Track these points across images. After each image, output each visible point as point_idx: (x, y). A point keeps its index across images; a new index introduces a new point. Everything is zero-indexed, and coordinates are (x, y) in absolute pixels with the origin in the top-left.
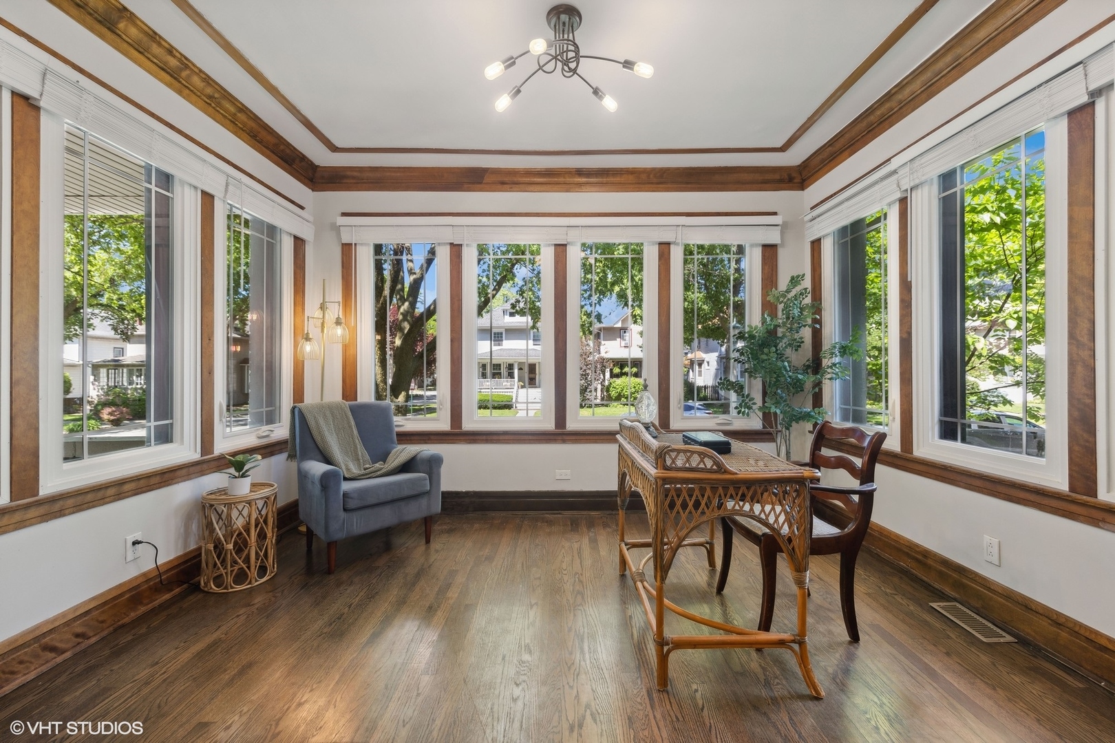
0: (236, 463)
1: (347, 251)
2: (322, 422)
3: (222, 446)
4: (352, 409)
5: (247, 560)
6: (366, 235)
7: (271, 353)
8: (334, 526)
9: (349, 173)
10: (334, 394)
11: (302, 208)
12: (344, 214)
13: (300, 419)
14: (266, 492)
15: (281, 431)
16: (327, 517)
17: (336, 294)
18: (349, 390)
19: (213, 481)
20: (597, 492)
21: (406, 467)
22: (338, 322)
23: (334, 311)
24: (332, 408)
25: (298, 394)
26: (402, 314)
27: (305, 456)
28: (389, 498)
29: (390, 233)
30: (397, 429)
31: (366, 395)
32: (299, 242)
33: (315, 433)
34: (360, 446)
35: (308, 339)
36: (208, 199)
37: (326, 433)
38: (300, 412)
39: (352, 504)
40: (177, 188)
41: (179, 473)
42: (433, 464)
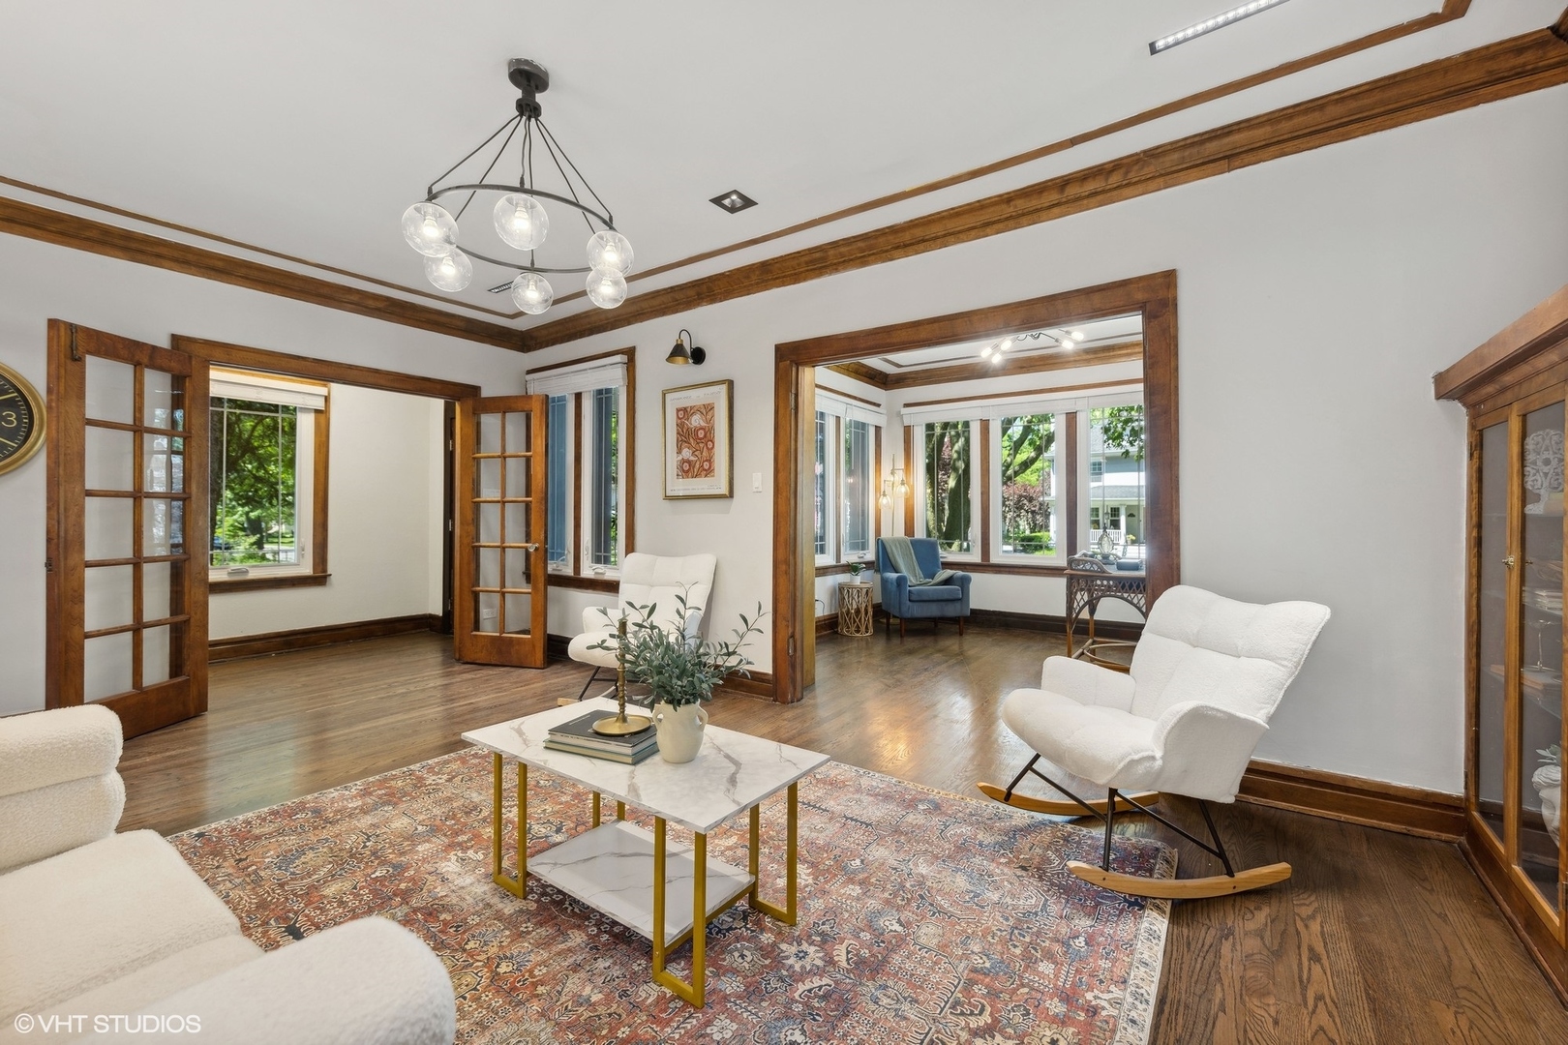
0: (852, 568)
1: (908, 431)
2: (894, 549)
3: (844, 561)
4: (911, 542)
5: (860, 620)
6: (919, 419)
7: (863, 505)
8: (904, 609)
9: (909, 376)
10: (900, 533)
11: (879, 405)
12: (907, 405)
13: (882, 547)
14: (867, 586)
15: (870, 555)
16: (900, 603)
17: (901, 464)
18: (909, 529)
19: (843, 578)
20: (1108, 622)
21: (948, 581)
22: (903, 484)
23: (900, 475)
24: (899, 542)
25: (878, 531)
26: (956, 451)
27: (885, 570)
28: (935, 598)
29: (939, 415)
30: (941, 560)
31: (920, 534)
32: (878, 429)
33: (891, 556)
34: (917, 568)
35: (884, 495)
36: (838, 418)
37: (897, 557)
38: (882, 541)
39: (914, 598)
40: (826, 418)
41: (830, 570)
42: (964, 583)
